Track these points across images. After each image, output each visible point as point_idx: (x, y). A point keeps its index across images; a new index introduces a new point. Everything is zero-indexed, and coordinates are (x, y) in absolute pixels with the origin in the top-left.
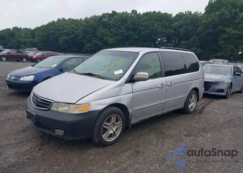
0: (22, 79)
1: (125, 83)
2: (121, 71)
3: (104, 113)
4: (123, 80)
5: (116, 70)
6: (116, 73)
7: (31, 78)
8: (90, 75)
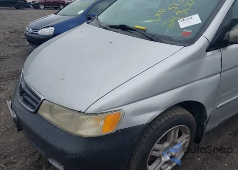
0: (40, 32)
1: (207, 51)
2: (196, 20)
3: (151, 131)
4: (201, 42)
5: (183, 16)
6: (184, 23)
7: (50, 31)
8: (124, 29)
